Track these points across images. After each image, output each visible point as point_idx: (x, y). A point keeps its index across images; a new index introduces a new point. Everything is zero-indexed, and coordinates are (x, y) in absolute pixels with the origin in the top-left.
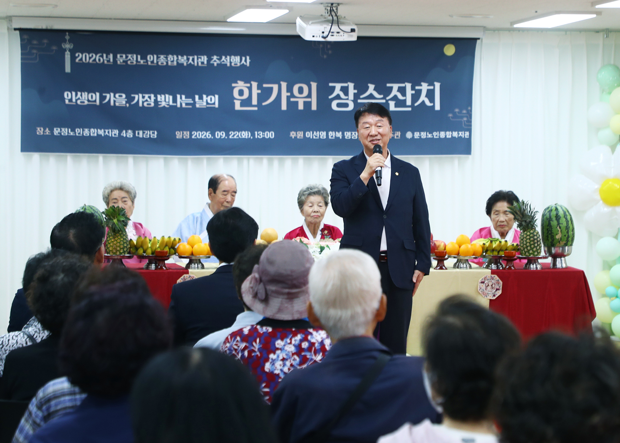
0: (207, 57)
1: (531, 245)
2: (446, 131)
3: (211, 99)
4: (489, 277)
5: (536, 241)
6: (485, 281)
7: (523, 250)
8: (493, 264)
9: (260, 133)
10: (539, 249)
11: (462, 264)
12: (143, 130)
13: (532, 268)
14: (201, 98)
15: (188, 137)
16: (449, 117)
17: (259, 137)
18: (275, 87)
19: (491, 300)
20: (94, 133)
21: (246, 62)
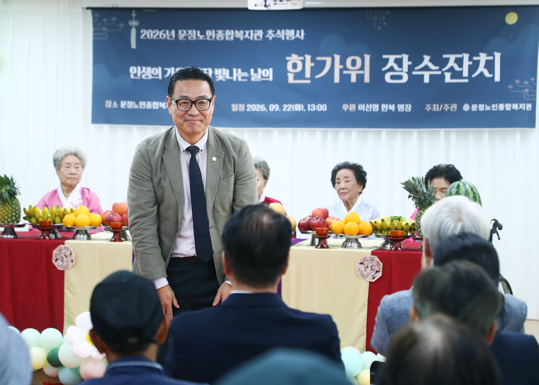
0: (263, 31)
2: (505, 103)
3: (266, 72)
4: (368, 258)
6: (364, 262)
7: (417, 230)
8: (389, 244)
9: (313, 106)
11: (350, 243)
14: (256, 72)
15: (244, 110)
16: (509, 89)
17: (311, 109)
18: (328, 60)
19: (370, 283)
20: (156, 106)
21: (301, 36)
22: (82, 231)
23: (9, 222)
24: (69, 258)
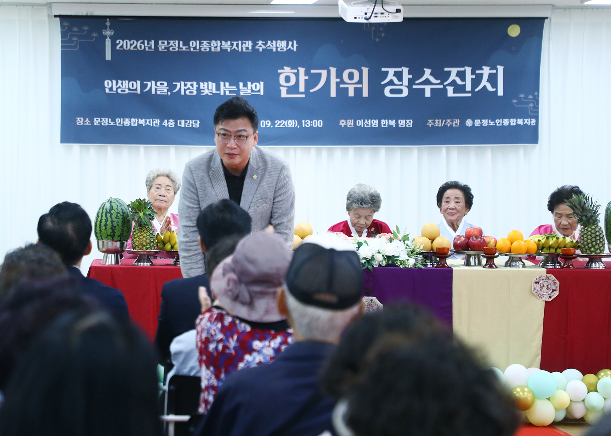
0: (252, 43)
1: (592, 242)
2: (510, 118)
3: (256, 85)
4: (544, 276)
5: (598, 238)
6: (540, 281)
7: (583, 248)
8: (549, 263)
9: (308, 122)
10: (602, 246)
11: (514, 262)
12: (185, 120)
13: (594, 268)
14: (245, 85)
16: (514, 103)
17: (306, 125)
18: (325, 73)
19: (546, 302)
20: (135, 123)
21: (293, 47)
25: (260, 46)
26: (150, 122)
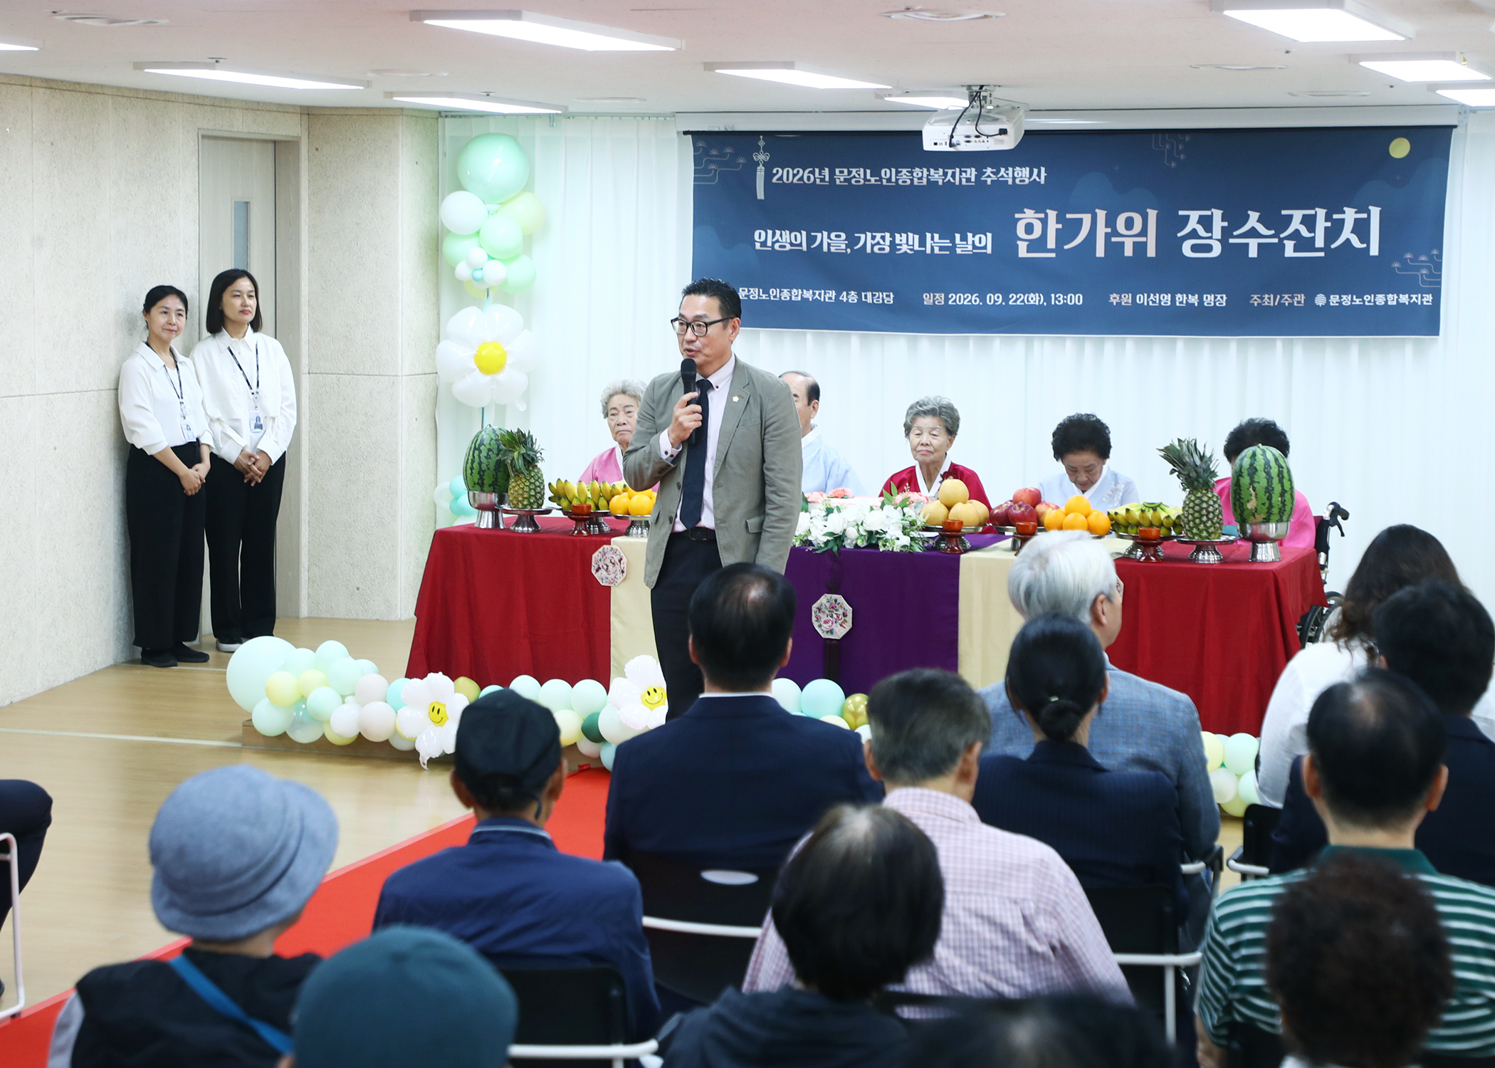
0: (976, 171)
1: (1195, 518)
3: (980, 238)
5: (1204, 512)
8: (1139, 550)
9: (1059, 297)
10: (1211, 526)
12: (872, 292)
13: (1202, 560)
14: (964, 238)
15: (943, 303)
17: (1057, 302)
18: (1087, 218)
20: (797, 296)
21: (1040, 178)
22: (641, 522)
23: (525, 506)
24: (618, 567)
25: (989, 176)
26: (820, 295)
